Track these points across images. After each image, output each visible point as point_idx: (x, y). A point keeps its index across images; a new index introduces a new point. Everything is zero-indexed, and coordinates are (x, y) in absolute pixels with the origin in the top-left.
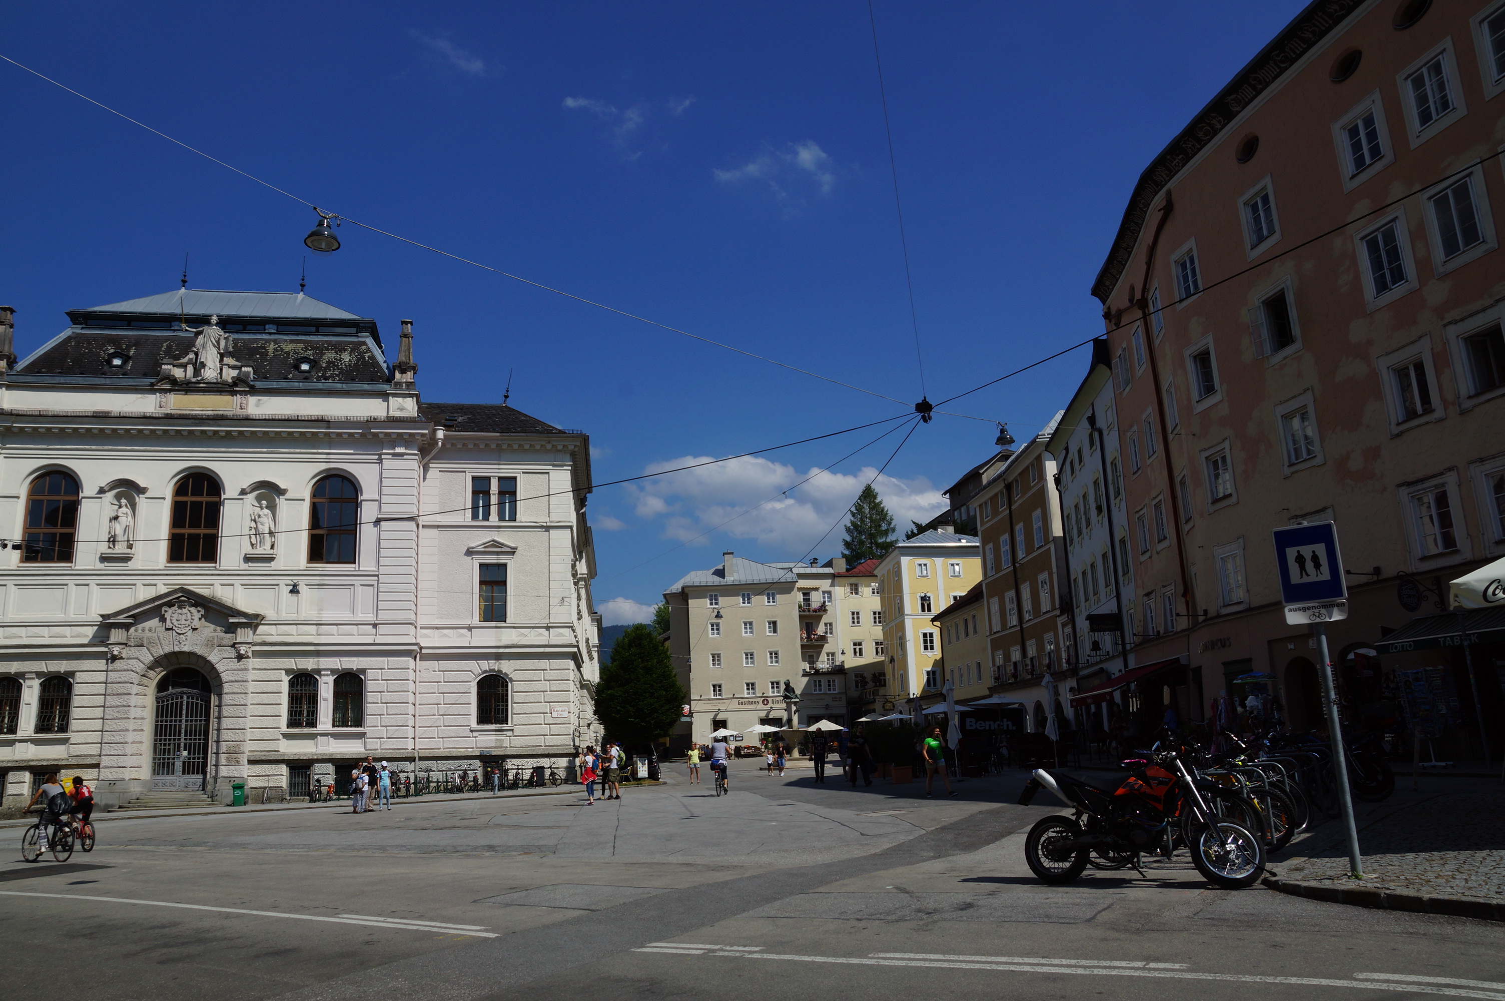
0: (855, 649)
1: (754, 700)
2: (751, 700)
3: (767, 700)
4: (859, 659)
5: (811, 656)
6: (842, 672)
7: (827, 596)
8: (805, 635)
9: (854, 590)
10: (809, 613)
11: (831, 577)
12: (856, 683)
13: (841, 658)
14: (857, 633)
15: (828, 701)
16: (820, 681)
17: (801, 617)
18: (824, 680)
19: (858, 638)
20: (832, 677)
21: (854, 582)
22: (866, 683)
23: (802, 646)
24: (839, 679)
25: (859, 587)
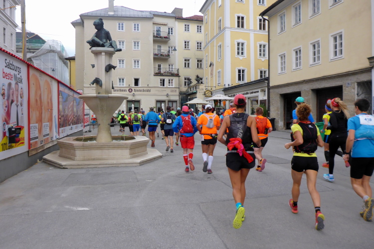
0: (185, 63)
1: (123, 89)
2: (122, 89)
3: (131, 89)
4: (187, 69)
5: (159, 66)
6: (177, 75)
7: (170, 31)
8: (156, 52)
9: (187, 28)
10: (160, 39)
11: (174, 20)
12: (185, 82)
13: (177, 67)
14: (187, 54)
15: (168, 91)
16: (164, 80)
17: (155, 41)
18: (167, 79)
19: (187, 57)
20: (171, 78)
21: (187, 24)
22: (191, 82)
23: (155, 59)
24: (175, 79)
25: (190, 27)
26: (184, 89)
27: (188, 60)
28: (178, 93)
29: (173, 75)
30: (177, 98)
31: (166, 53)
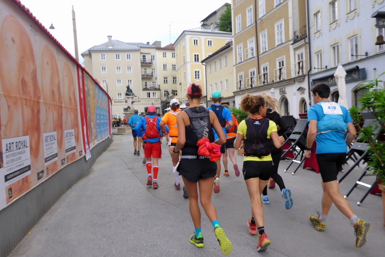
0: (164, 80)
2: (120, 101)
3: (127, 101)
4: (166, 84)
5: (146, 83)
6: (159, 89)
7: (153, 58)
8: (143, 74)
9: (165, 55)
10: (145, 64)
11: (155, 50)
12: (165, 94)
13: (159, 84)
14: (165, 73)
15: (153, 101)
16: (149, 93)
17: (142, 66)
18: (151, 93)
19: (166, 76)
20: (154, 92)
21: (164, 52)
22: (169, 94)
23: (142, 78)
24: (157, 93)
25: (167, 54)
26: (164, 99)
27: (167, 78)
28: (160, 102)
29: (156, 89)
30: (159, 106)
31: (150, 74)
